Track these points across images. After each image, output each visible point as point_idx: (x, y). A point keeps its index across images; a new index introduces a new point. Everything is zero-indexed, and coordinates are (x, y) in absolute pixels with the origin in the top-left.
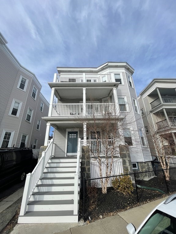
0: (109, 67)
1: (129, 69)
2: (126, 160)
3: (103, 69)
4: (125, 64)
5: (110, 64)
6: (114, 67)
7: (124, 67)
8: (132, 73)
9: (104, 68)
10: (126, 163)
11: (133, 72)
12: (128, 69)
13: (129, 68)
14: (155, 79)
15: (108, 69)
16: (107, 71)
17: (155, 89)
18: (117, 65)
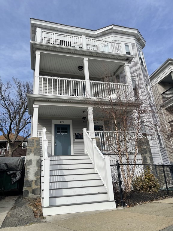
0: (113, 32)
1: (141, 40)
2: (147, 157)
3: (104, 34)
4: (136, 32)
5: (115, 28)
6: (120, 33)
7: (134, 35)
8: (143, 46)
9: (106, 32)
10: (147, 160)
11: (145, 45)
12: (138, 40)
13: (139, 38)
14: (169, 60)
15: (113, 35)
16: (111, 38)
17: (169, 73)
18: (126, 32)
